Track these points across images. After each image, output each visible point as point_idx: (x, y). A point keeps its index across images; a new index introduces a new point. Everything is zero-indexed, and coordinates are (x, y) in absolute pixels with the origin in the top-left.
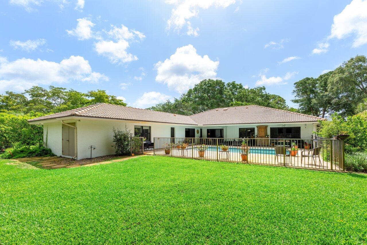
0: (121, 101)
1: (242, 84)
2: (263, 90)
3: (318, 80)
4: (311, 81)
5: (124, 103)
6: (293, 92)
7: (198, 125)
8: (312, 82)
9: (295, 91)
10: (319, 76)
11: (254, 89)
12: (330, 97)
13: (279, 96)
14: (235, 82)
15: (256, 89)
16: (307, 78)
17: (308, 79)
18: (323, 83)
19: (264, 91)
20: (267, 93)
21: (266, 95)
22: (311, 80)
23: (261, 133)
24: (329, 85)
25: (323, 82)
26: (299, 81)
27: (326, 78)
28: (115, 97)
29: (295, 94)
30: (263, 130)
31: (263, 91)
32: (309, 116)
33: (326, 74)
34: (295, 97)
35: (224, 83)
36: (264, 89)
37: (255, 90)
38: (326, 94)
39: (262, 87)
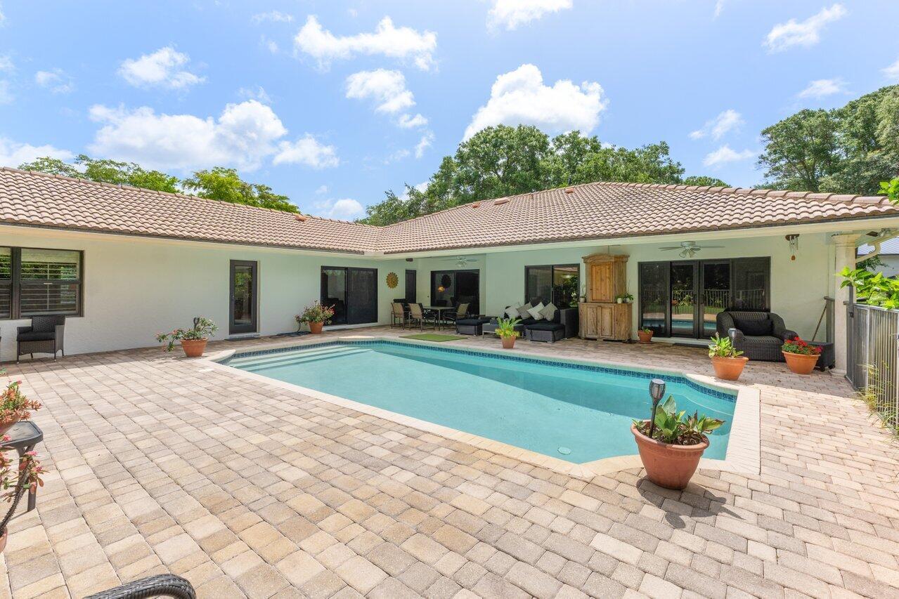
0: (282, 198)
1: (599, 139)
2: (661, 156)
3: (841, 114)
4: (820, 119)
5: (291, 203)
6: (760, 163)
7: (363, 253)
8: (823, 122)
9: (764, 158)
10: (847, 103)
11: (634, 153)
12: (885, 168)
13: (719, 181)
14: (578, 132)
15: (640, 153)
16: (803, 112)
17: (808, 114)
18: (859, 124)
19: (666, 157)
20: (674, 163)
21: (670, 167)
22: (820, 116)
23: (599, 283)
24: (884, 122)
25: (859, 121)
26: (778, 122)
27: (869, 106)
28: (267, 188)
29: (766, 168)
30: (606, 272)
31: (662, 158)
32: (813, 195)
33: (868, 96)
34: (766, 176)
35: (546, 136)
36: (665, 150)
37: (636, 154)
38: (871, 158)
39: (659, 144)
